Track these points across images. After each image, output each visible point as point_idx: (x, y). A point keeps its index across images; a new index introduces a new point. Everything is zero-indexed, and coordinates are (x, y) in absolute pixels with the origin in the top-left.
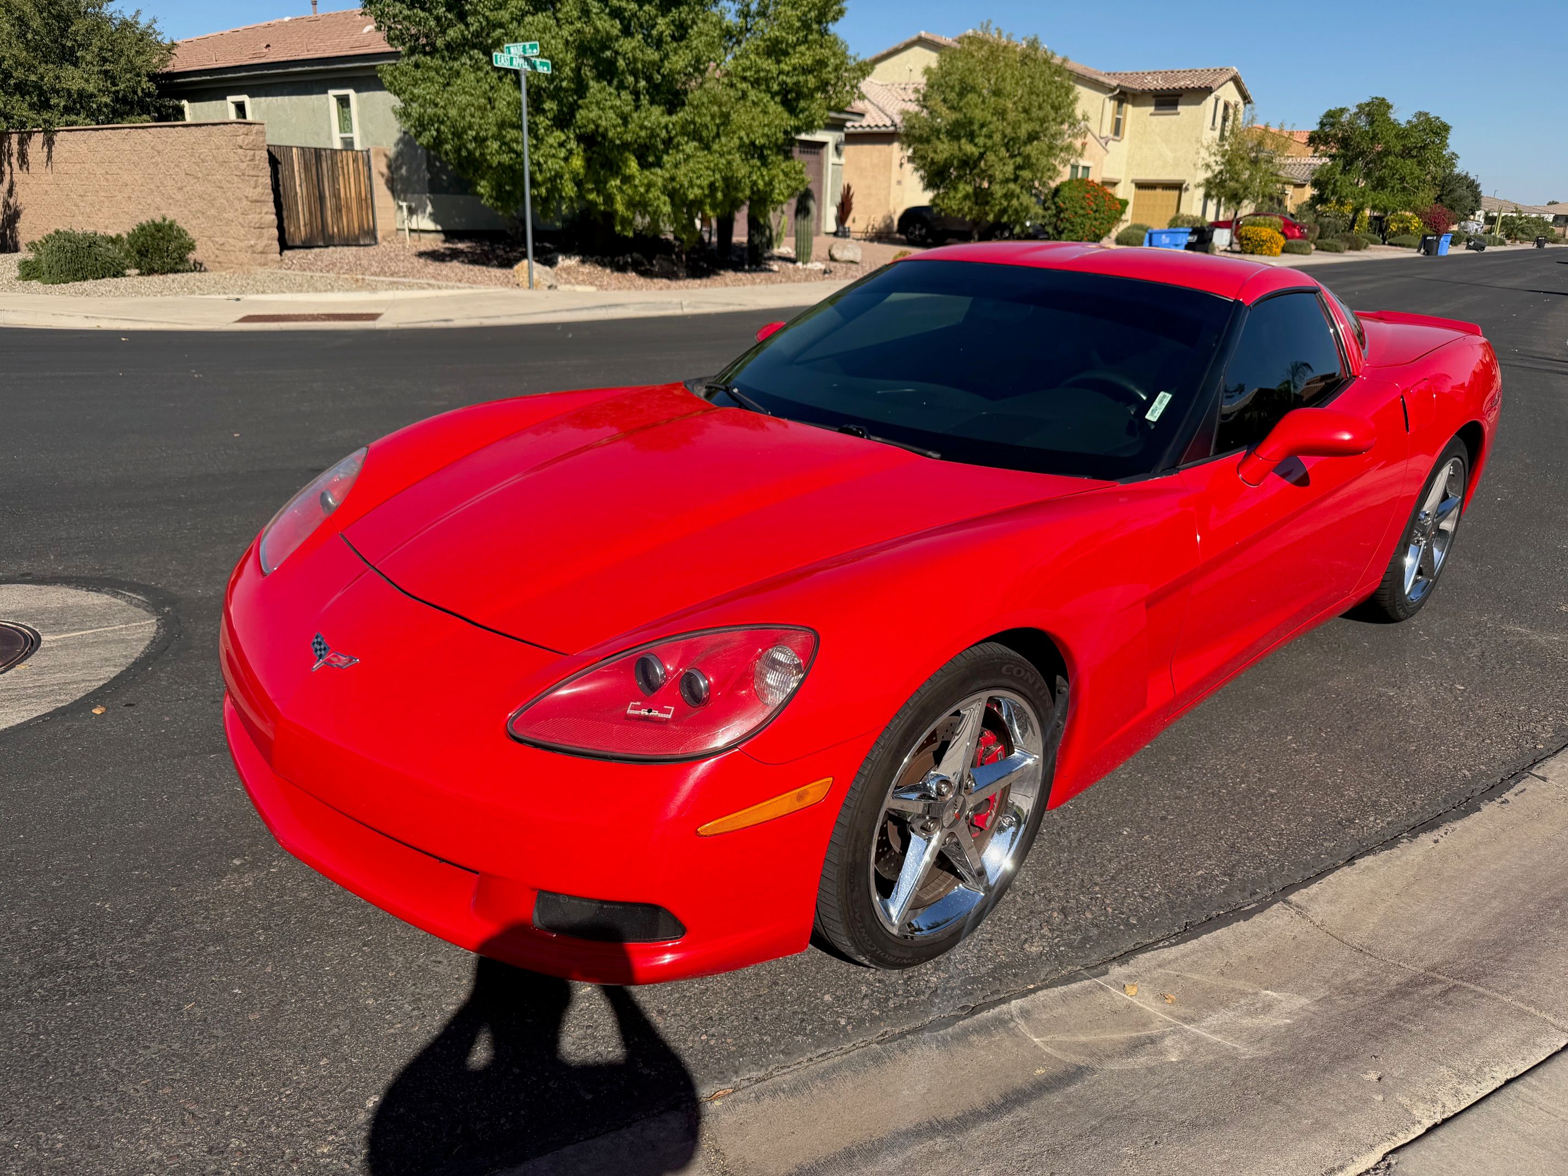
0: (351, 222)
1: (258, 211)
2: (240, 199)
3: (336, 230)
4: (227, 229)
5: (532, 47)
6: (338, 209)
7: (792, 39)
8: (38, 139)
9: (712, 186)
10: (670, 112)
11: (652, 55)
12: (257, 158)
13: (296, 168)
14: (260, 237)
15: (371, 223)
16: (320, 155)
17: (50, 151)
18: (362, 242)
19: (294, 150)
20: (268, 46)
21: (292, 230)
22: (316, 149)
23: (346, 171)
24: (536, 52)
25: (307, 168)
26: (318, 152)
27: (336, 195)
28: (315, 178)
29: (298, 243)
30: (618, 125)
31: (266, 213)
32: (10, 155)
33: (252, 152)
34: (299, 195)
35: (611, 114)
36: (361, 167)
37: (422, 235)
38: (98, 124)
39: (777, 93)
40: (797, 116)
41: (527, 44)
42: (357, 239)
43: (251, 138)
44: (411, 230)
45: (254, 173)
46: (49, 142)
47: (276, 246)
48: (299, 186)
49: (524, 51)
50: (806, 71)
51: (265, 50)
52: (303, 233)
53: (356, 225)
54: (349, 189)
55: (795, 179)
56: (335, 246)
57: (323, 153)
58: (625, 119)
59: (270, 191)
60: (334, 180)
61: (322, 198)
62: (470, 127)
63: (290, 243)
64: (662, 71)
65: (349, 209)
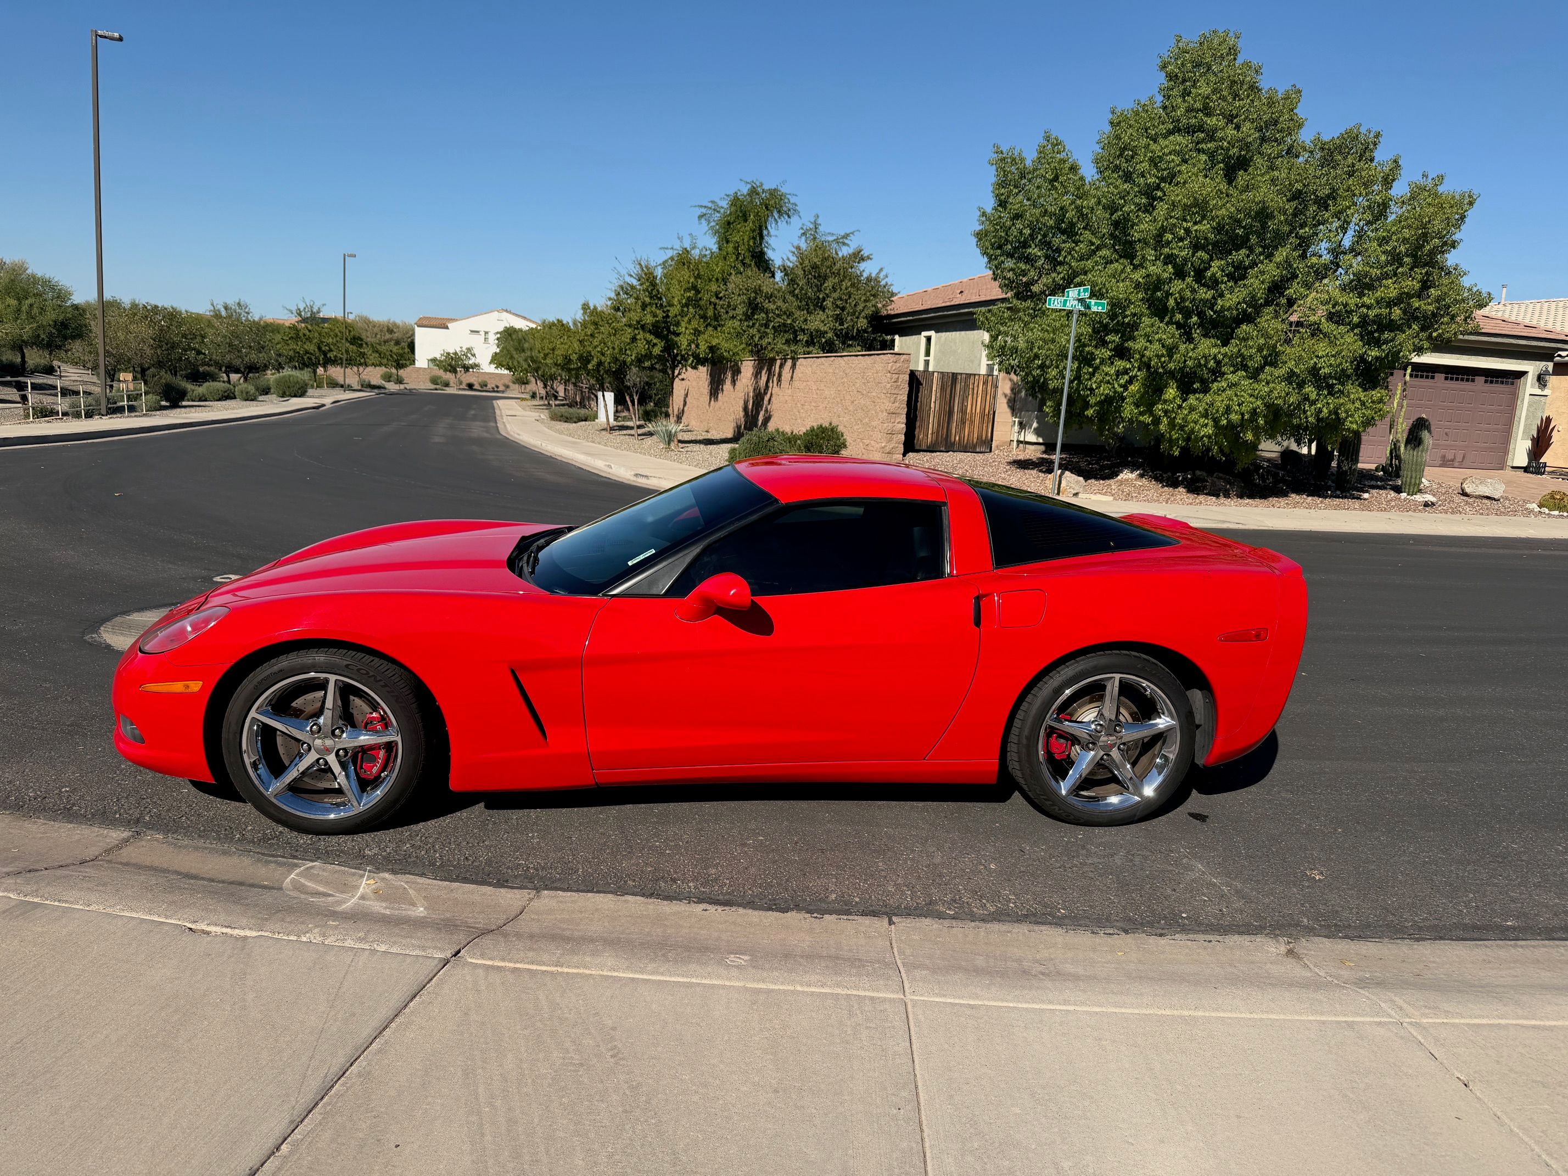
0: (971, 432)
1: (892, 421)
2: (882, 412)
3: (957, 438)
4: (872, 433)
5: (1085, 291)
6: (963, 422)
7: (1375, 272)
8: (789, 363)
9: (1254, 412)
10: (1225, 344)
11: (1205, 294)
12: (900, 380)
13: (934, 388)
14: (890, 441)
15: (989, 435)
16: (956, 378)
17: (793, 372)
18: (978, 450)
19: (936, 374)
20: (962, 292)
21: (921, 436)
22: (953, 374)
23: (975, 392)
24: (1087, 295)
25: (943, 389)
26: (954, 376)
27: (963, 411)
28: (948, 396)
29: (924, 447)
30: (1163, 355)
31: (898, 423)
32: (774, 375)
33: (897, 376)
34: (932, 409)
35: (1157, 346)
36: (989, 388)
37: (1027, 446)
38: (824, 353)
39: (1357, 326)
40: (1379, 347)
41: (1082, 288)
42: (975, 446)
43: (898, 365)
44: (1019, 442)
45: (896, 392)
46: (794, 367)
47: (901, 448)
48: (933, 400)
49: (1079, 295)
50: (1391, 304)
51: (958, 295)
52: (929, 440)
53: (976, 436)
54: (975, 405)
55: (1371, 408)
56: (954, 452)
57: (959, 377)
58: (1171, 351)
59: (905, 406)
60: (964, 399)
61: (951, 413)
62: (1037, 356)
63: (917, 447)
64: (1215, 308)
65: (972, 422)
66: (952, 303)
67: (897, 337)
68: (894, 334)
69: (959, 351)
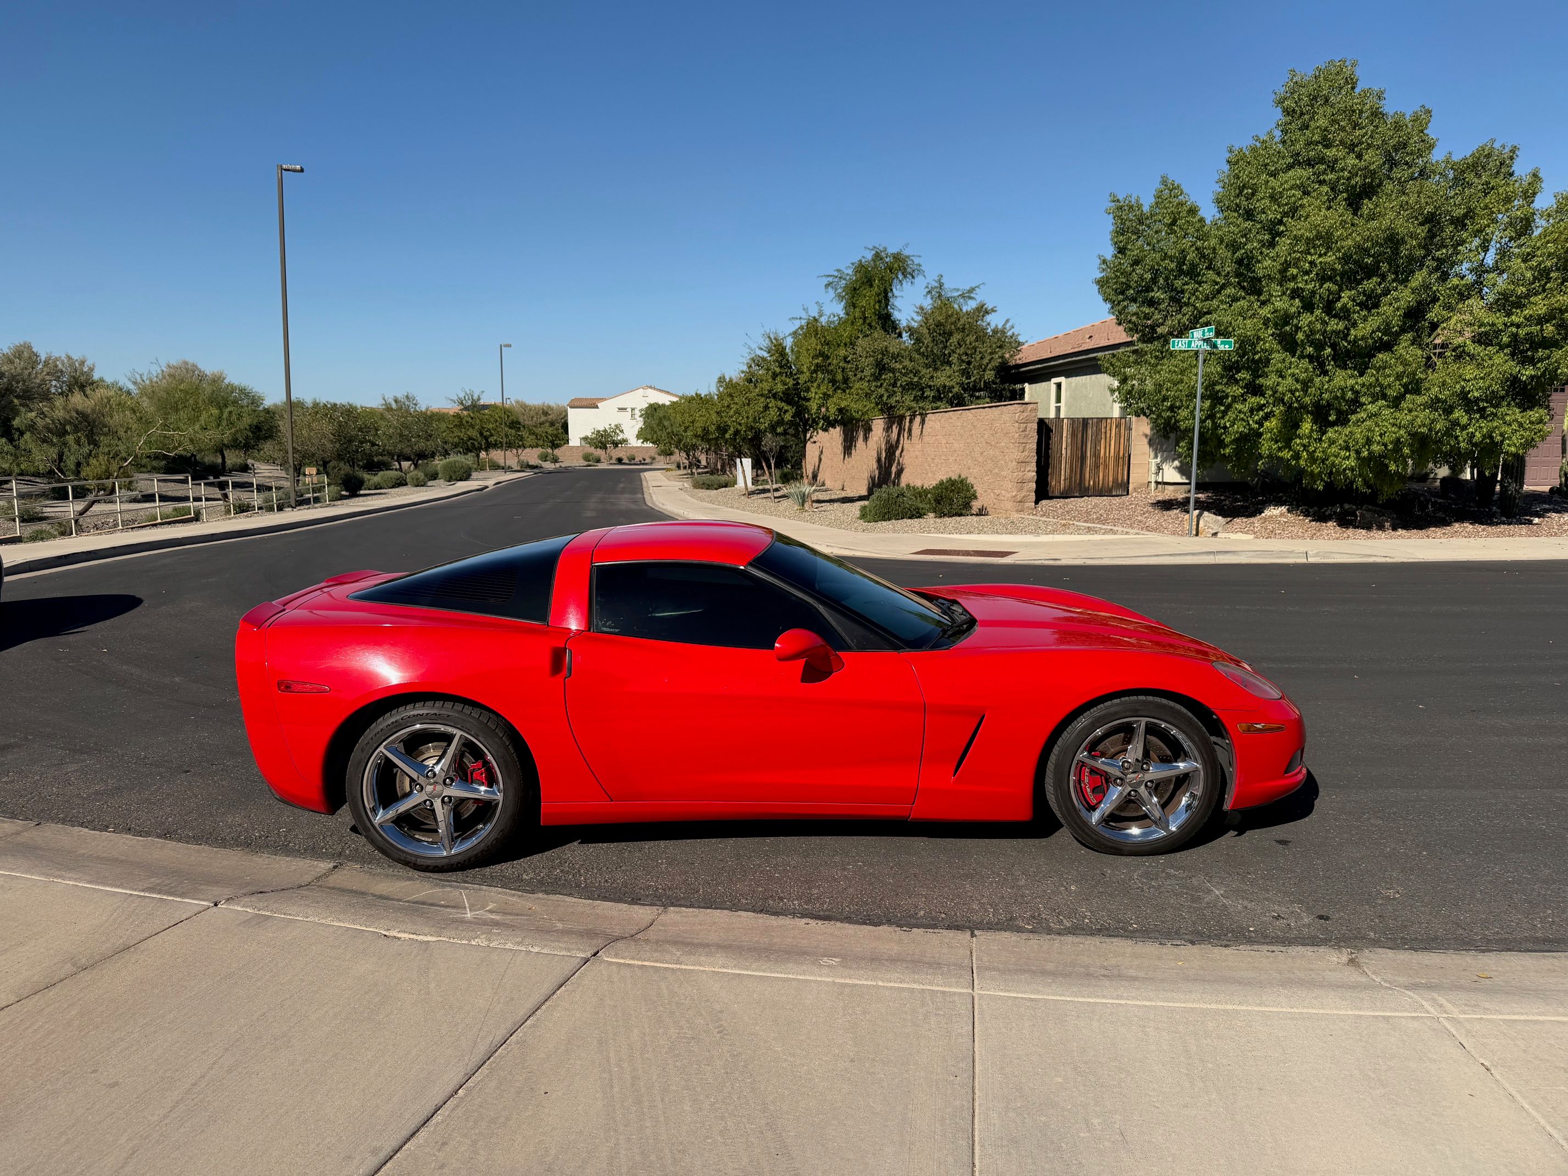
0: (1107, 476)
1: (1022, 469)
2: (1012, 461)
3: (1092, 483)
4: (1002, 483)
5: (1209, 331)
6: (1097, 467)
7: (1522, 290)
8: (918, 419)
9: (1398, 442)
10: (1361, 375)
11: (1335, 325)
12: (1028, 429)
13: (1064, 435)
14: (1021, 489)
15: (1126, 478)
16: (1087, 423)
17: (922, 428)
18: (1114, 493)
19: (1065, 421)
20: (1090, 337)
21: (1053, 483)
22: (1084, 419)
23: (1108, 435)
24: (1212, 334)
25: (1074, 434)
26: (1085, 421)
27: (1096, 455)
28: (1079, 442)
29: (1057, 494)
30: (1297, 390)
31: (1028, 471)
32: (904, 430)
33: (1025, 425)
34: (1064, 456)
35: (1290, 380)
36: (1122, 431)
37: (1166, 486)
38: (952, 407)
39: (1507, 346)
40: (1534, 365)
41: (1206, 329)
42: (1111, 490)
43: (1025, 414)
44: (1157, 483)
45: (1024, 441)
46: (923, 422)
47: (1033, 496)
48: (1064, 446)
49: (1204, 335)
50: (1542, 320)
51: (1087, 341)
52: (1062, 486)
53: (1111, 479)
54: (1108, 449)
55: (1530, 429)
56: (1089, 496)
57: (1090, 422)
58: (1306, 384)
59: (1035, 454)
60: (1097, 442)
61: (1083, 458)
62: (1165, 399)
63: (1050, 494)
64: (1349, 338)
65: (1106, 466)
66: (1081, 349)
67: (1026, 385)
68: (1024, 382)
69: (1091, 395)
